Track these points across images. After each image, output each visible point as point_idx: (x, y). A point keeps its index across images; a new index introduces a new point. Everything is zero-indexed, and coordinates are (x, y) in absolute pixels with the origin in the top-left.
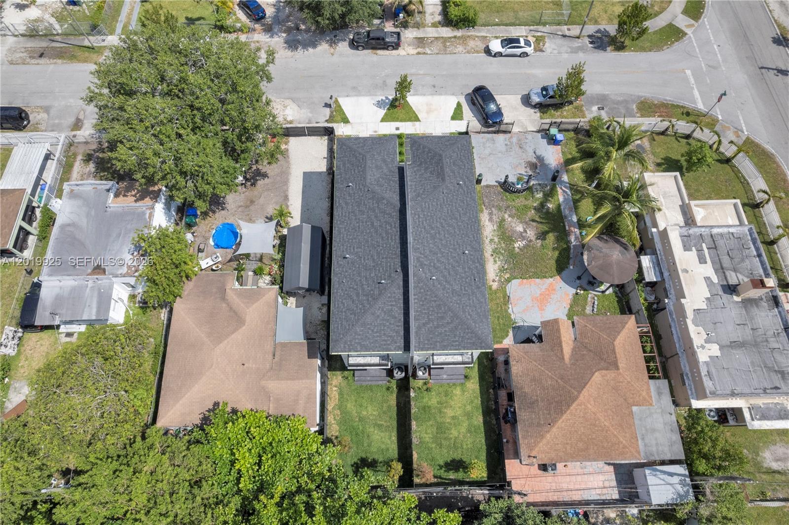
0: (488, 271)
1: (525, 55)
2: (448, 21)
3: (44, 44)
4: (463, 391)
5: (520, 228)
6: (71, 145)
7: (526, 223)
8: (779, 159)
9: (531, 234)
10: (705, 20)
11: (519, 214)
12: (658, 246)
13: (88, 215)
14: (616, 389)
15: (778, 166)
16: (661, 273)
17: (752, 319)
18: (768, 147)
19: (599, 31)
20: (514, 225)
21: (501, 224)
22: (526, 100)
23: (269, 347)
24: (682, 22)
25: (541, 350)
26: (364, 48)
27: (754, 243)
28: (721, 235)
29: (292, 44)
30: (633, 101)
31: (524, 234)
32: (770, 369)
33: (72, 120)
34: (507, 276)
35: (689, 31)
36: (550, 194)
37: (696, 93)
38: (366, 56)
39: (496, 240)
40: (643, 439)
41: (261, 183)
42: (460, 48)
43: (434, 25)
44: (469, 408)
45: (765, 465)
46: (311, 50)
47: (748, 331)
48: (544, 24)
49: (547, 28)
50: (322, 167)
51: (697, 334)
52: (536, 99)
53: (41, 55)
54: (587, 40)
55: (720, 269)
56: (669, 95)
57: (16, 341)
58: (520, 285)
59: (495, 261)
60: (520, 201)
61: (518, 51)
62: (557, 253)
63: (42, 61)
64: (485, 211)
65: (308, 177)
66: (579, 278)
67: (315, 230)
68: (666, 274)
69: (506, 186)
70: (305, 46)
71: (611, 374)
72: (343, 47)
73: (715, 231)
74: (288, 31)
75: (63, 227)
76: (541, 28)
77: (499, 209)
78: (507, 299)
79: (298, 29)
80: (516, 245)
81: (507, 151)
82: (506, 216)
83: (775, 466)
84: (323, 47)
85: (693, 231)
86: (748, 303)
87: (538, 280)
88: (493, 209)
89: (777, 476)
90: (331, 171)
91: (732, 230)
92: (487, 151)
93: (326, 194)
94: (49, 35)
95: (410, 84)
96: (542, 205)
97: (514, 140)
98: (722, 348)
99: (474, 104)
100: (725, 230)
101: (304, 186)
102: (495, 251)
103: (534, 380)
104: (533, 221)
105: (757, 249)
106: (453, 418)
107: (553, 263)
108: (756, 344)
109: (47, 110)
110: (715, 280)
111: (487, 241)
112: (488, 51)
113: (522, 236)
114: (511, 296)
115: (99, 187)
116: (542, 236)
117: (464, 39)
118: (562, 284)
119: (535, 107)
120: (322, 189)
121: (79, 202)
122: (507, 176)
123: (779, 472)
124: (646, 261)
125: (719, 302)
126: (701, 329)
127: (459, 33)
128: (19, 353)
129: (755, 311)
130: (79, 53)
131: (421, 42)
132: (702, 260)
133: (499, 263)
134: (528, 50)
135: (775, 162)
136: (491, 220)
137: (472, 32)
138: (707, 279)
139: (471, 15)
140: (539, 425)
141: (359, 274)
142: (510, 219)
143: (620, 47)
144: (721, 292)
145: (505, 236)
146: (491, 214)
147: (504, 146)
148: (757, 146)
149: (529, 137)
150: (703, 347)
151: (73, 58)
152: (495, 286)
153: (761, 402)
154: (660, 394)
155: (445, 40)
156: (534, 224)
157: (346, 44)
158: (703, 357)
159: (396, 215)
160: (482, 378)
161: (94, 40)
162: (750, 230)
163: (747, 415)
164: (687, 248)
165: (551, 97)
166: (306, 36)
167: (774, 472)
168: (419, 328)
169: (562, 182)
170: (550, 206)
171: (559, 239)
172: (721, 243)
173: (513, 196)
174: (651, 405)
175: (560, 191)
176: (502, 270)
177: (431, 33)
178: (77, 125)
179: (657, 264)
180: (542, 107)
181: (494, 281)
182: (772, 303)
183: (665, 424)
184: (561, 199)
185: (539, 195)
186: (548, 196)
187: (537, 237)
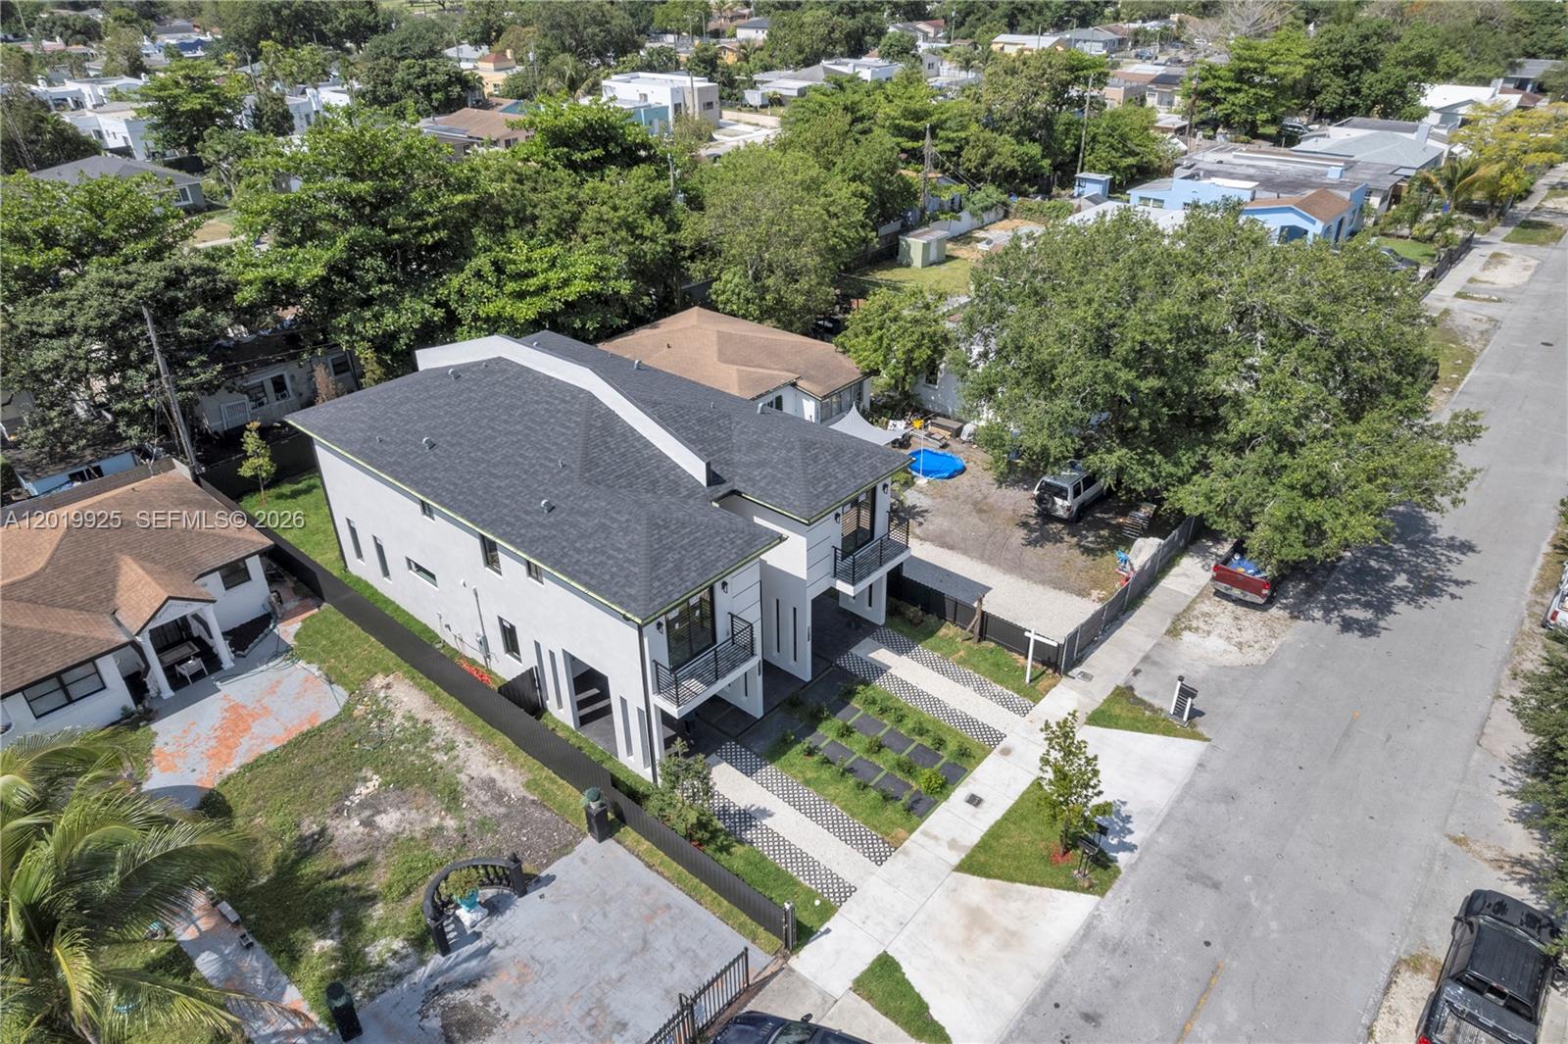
0: (415, 692)
5: (388, 821)
7: (376, 847)
9: (348, 829)
11: (416, 853)
20: (414, 814)
21: (453, 798)
25: (194, 561)
31: (367, 813)
34: (359, 710)
39: (441, 758)
58: (315, 716)
59: (411, 718)
64: (523, 792)
78: (334, 678)
80: (376, 781)
81: (601, 1005)
82: (451, 823)
87: (271, 747)
88: (502, 810)
92: (663, 946)
96: (352, 926)
102: (426, 733)
104: (361, 865)
111: (461, 739)
113: (374, 805)
114: (327, 687)
116: (311, 846)
133: (398, 722)
136: (489, 784)
142: (435, 821)
146: (499, 796)
147: (625, 1014)
152: (379, 681)
156: (348, 861)
170: (322, 946)
175: (307, 1009)
176: (382, 713)
181: (388, 686)
185: (383, 948)
186: (351, 963)
187: (322, 832)
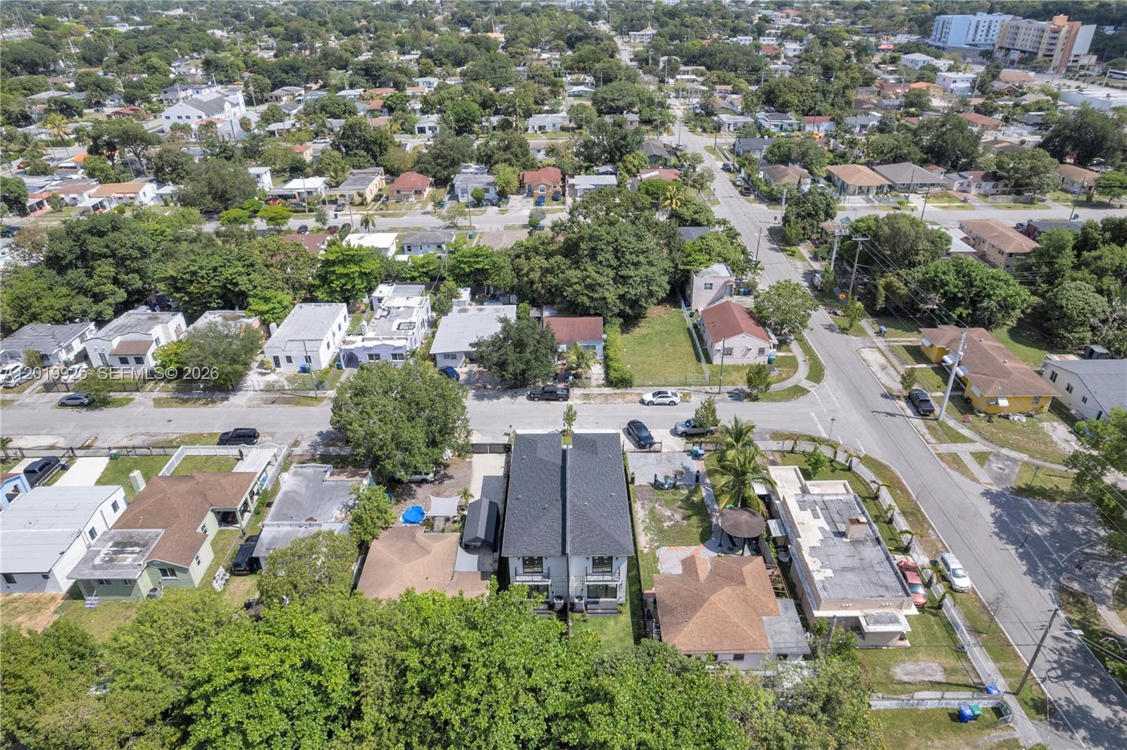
0: (640, 541)
1: (673, 403)
2: (609, 383)
3: (277, 395)
4: (616, 623)
5: (668, 513)
6: (289, 455)
7: (674, 510)
8: (893, 468)
9: (678, 517)
10: (825, 383)
11: (668, 504)
12: (781, 512)
13: (306, 487)
14: (745, 601)
15: (893, 473)
16: (785, 530)
17: (859, 553)
18: (884, 461)
19: (737, 389)
20: (663, 511)
21: (652, 511)
22: (674, 432)
23: (449, 571)
24: (806, 384)
26: (539, 400)
27: (859, 505)
28: (832, 501)
29: (479, 397)
30: (767, 433)
31: (672, 517)
32: (875, 584)
33: (292, 441)
34: (657, 544)
35: (812, 390)
36: (694, 492)
37: (820, 427)
38: (542, 405)
39: (647, 521)
40: (772, 638)
41: (447, 482)
42: (619, 400)
43: (598, 386)
44: (622, 635)
45: (897, 678)
46: (495, 401)
47: (856, 560)
48: (690, 386)
49: (693, 388)
50: (501, 473)
51: (813, 564)
52: (681, 429)
53: (273, 402)
54: (727, 395)
55: (831, 522)
56: (797, 428)
57: (223, 582)
58: (668, 550)
59: (646, 535)
60: (669, 496)
61: (667, 400)
62: (701, 530)
63: (273, 405)
64: (639, 502)
65: (487, 480)
66: (720, 545)
67: (492, 505)
68: (788, 530)
69: (657, 486)
70: (490, 398)
71: (740, 589)
72: (522, 400)
73: (826, 498)
74: (477, 389)
75: (286, 493)
76: (687, 388)
77: (651, 501)
78: (656, 560)
79: (485, 388)
80: (665, 524)
81: (657, 463)
82: (657, 506)
83: (905, 678)
84: (505, 400)
85: (807, 498)
86: (855, 542)
87: (684, 547)
88: (646, 502)
89: (908, 686)
90: (507, 476)
91: (840, 498)
92: (641, 464)
93: (502, 490)
94: (282, 390)
95: (575, 413)
96: (688, 498)
97: (664, 457)
98: (834, 571)
99: (630, 434)
100: (835, 498)
101: (484, 485)
102: (646, 528)
103: (673, 594)
104: (680, 508)
105: (861, 509)
106: (607, 641)
107: (698, 536)
108: (864, 569)
109: (272, 435)
110: (828, 528)
111: (640, 522)
112: (642, 402)
113: (670, 519)
114: (660, 558)
115: (318, 470)
116: (687, 518)
117: (623, 395)
118: (706, 550)
119: (681, 435)
120: (500, 487)
121: (301, 478)
122: (656, 476)
123: (909, 683)
124: (773, 524)
125: (831, 542)
126: (816, 559)
127: (619, 391)
128: (224, 590)
129: (861, 547)
130: (303, 401)
131: (587, 396)
132: (816, 516)
133: (649, 536)
134: (676, 400)
135: (889, 470)
136: (643, 508)
137: (629, 390)
138: (821, 529)
139: (628, 376)
140: (678, 623)
141: (528, 507)
142: (659, 508)
143: (755, 399)
144: (832, 536)
145: (654, 517)
146: (643, 504)
147: (654, 460)
148: (874, 460)
149: (677, 455)
150: (819, 571)
151: (297, 403)
152: (646, 551)
153: (874, 612)
154: (786, 608)
155: (606, 396)
156: (681, 510)
157: (525, 397)
158: (818, 577)
159: (559, 470)
160: (633, 614)
161: (320, 393)
162: (855, 497)
163: (863, 622)
164: (802, 508)
165: (694, 427)
166: (491, 392)
167: (905, 683)
168: (574, 538)
169: (705, 484)
170: (695, 499)
171: (702, 521)
172: (831, 506)
173: (662, 492)
174: (779, 615)
175: (703, 489)
176: (652, 540)
177: (596, 391)
178: (296, 444)
179: (782, 526)
180: (686, 435)
181: (645, 548)
182: (875, 542)
183: (792, 628)
184: (704, 494)
185: (685, 492)
186: (692, 493)
187: (683, 519)
